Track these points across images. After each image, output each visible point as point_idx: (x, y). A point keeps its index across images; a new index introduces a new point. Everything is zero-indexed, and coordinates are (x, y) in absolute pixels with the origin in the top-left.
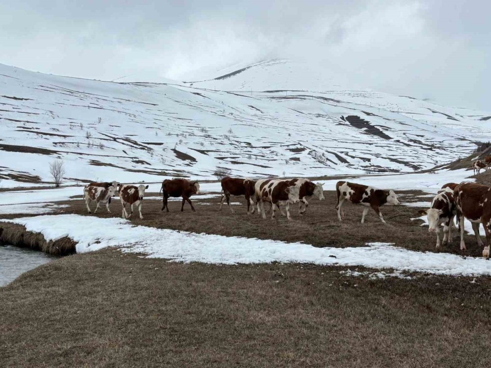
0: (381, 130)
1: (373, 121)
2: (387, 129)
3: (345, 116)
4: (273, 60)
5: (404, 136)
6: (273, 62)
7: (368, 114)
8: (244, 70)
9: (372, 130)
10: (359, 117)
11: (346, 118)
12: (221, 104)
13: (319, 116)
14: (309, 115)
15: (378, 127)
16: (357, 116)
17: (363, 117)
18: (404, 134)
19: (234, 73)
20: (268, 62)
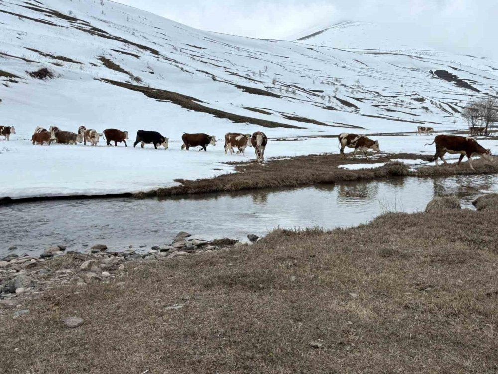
0: (469, 84)
1: (461, 76)
2: (475, 83)
3: (434, 71)
4: (348, 23)
5: (491, 89)
6: (348, 25)
7: (455, 69)
8: (322, 32)
9: (461, 83)
10: (447, 72)
11: (435, 72)
12: (332, 58)
13: (413, 70)
14: (404, 69)
15: (466, 81)
16: (445, 71)
17: (450, 71)
18: (491, 87)
19: (314, 35)
20: (344, 25)
